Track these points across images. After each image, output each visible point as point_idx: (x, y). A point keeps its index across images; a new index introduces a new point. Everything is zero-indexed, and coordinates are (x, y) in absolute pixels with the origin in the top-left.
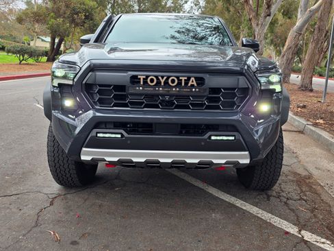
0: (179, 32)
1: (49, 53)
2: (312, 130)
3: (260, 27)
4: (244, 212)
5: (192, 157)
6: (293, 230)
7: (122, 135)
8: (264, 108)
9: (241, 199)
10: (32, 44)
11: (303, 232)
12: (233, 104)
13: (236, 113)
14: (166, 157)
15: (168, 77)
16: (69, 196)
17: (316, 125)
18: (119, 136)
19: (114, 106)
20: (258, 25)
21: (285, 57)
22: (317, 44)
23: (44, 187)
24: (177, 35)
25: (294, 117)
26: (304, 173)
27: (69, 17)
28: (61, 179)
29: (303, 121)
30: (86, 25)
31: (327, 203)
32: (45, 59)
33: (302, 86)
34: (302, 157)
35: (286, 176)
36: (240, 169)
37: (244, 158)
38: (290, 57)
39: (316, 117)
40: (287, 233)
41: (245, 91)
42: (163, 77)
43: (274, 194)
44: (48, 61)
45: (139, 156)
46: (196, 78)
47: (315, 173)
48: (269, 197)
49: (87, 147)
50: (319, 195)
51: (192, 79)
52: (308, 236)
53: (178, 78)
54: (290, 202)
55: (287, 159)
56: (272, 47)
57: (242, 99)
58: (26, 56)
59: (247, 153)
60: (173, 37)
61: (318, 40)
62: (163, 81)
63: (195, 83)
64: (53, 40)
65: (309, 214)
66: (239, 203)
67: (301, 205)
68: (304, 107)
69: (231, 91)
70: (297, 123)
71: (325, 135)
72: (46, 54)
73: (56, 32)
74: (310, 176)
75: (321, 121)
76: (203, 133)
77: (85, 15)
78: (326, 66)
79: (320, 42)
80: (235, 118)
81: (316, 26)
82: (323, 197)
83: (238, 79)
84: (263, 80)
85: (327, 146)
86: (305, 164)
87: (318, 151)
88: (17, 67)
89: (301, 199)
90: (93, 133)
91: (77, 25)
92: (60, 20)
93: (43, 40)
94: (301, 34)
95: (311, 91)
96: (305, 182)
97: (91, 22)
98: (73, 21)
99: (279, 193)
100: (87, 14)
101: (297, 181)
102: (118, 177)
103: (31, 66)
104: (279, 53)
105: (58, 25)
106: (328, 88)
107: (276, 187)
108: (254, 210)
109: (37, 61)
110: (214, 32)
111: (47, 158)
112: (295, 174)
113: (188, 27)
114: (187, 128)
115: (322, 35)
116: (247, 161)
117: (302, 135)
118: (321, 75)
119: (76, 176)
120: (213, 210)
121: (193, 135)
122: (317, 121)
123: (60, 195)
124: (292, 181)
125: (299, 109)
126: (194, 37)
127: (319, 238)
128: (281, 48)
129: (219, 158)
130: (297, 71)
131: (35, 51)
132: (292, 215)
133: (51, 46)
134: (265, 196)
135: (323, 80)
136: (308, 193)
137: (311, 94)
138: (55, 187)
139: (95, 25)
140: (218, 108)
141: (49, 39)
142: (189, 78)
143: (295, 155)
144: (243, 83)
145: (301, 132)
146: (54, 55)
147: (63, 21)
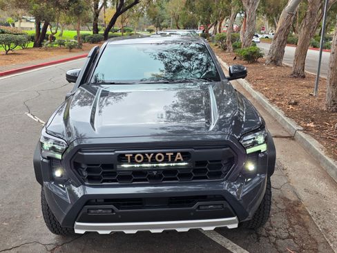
1: (35, 38)
2: (301, 136)
3: (251, 5)
5: (183, 226)
7: (113, 211)
8: (251, 166)
10: (17, 24)
12: (219, 174)
15: (155, 154)
17: (306, 130)
18: (110, 211)
19: (103, 182)
20: (248, 4)
21: (277, 39)
22: (309, 30)
25: (285, 118)
26: (293, 199)
29: (294, 125)
30: (71, 9)
31: (314, 239)
32: (31, 44)
33: (294, 73)
34: (292, 176)
35: (276, 203)
37: (232, 224)
38: (282, 39)
39: (307, 118)
41: (231, 160)
42: (149, 154)
43: (263, 233)
44: (35, 46)
45: (130, 229)
46: (182, 153)
47: (304, 197)
50: (307, 228)
51: (179, 154)
53: (164, 154)
56: (265, 17)
57: (228, 167)
59: (235, 218)
61: (310, 25)
62: (149, 158)
63: (181, 158)
64: (38, 24)
67: (289, 246)
68: (296, 104)
69: (216, 163)
70: (288, 126)
71: (315, 144)
72: (32, 38)
73: (39, 17)
74: (298, 203)
75: (312, 125)
76: (191, 204)
78: (320, 35)
79: (312, 27)
81: (308, 11)
82: (311, 231)
85: (317, 159)
86: (295, 186)
87: (308, 164)
89: (290, 237)
90: (84, 210)
91: (62, 8)
92: (43, 5)
93: (27, 20)
94: (292, 15)
95: (304, 77)
96: (294, 210)
97: (76, 4)
98: (57, 5)
99: (269, 230)
101: (287, 210)
104: (273, 23)
105: (42, 10)
109: (24, 47)
112: (285, 199)
115: (314, 20)
116: (236, 226)
117: (292, 141)
118: (315, 47)
122: (308, 125)
123: (57, 246)
124: (282, 211)
125: (291, 107)
128: (274, 18)
129: (208, 225)
133: (37, 31)
134: (255, 236)
136: (296, 226)
137: (303, 82)
140: (204, 178)
142: (175, 154)
143: (285, 172)
145: (292, 138)
146: (40, 39)
147: (47, 6)
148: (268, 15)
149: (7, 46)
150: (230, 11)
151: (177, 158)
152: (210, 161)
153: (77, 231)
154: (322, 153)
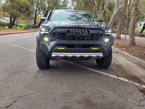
0: (71, 16)
1: (9, 25)
2: (121, 52)
3: (100, 14)
4: (101, 74)
5: (86, 55)
6: (116, 77)
7: (65, 48)
8: (107, 40)
9: (99, 71)
11: (119, 78)
12: (98, 39)
13: (99, 41)
14: (78, 55)
15: (79, 31)
17: (122, 50)
19: (62, 39)
20: (99, 13)
22: (122, 21)
24: (70, 17)
25: (114, 48)
26: (119, 64)
27: (18, 9)
29: (118, 49)
30: (26, 13)
31: (126, 71)
32: (7, 27)
33: (117, 37)
34: (118, 60)
35: (113, 65)
39: (122, 47)
40: (114, 78)
41: (101, 35)
42: (77, 30)
43: (110, 69)
44: (9, 28)
45: (70, 55)
46: (87, 31)
47: (122, 64)
48: (108, 70)
49: (54, 52)
50: (124, 69)
53: (82, 31)
54: (114, 71)
55: (113, 61)
57: (100, 37)
59: (102, 53)
60: (69, 18)
61: (122, 19)
62: (77, 32)
64: (11, 19)
65: (121, 74)
66: (99, 72)
67: (118, 72)
68: (118, 44)
69: (97, 35)
70: (115, 50)
71: (125, 53)
73: (13, 15)
74: (121, 65)
75: (124, 49)
76: (89, 47)
77: (26, 8)
80: (98, 43)
81: (122, 14)
83: (99, 31)
84: (106, 32)
85: (126, 57)
86: (119, 62)
87: (123, 58)
89: (118, 70)
90: (56, 48)
91: (22, 12)
92: (15, 10)
93: (4, 19)
94: (116, 17)
95: (120, 39)
96: (119, 66)
97: (28, 11)
98: (20, 11)
100: (27, 8)
101: (116, 66)
103: (3, 30)
105: (14, 12)
107: (110, 67)
108: (104, 73)
109: (4, 28)
111: (36, 58)
112: (116, 64)
113: (74, 14)
114: (85, 46)
115: (124, 18)
117: (117, 54)
118: (124, 34)
119: (46, 64)
120: (91, 74)
121: (86, 48)
123: (40, 71)
125: (116, 45)
126: (77, 18)
127: (123, 79)
128: (108, 23)
129: (94, 55)
130: (115, 32)
131: (4, 24)
132: (115, 74)
133: (10, 22)
135: (124, 36)
136: (120, 69)
137: (120, 40)
138: (37, 68)
140: (93, 40)
141: (9, 19)
142: (85, 31)
143: (115, 59)
144: (101, 32)
146: (11, 25)
147: (16, 11)
148: (105, 22)
153: (53, 55)
154: (128, 54)
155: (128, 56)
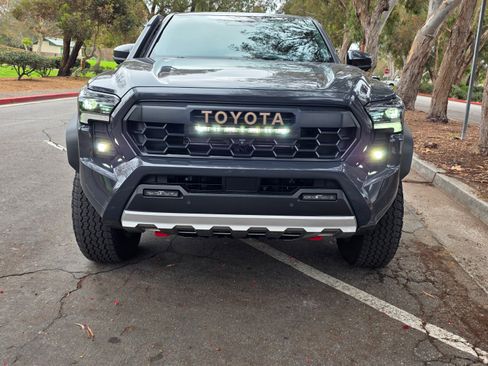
1: (62, 64)
2: (445, 181)
3: (372, 25)
4: (348, 298)
5: (277, 224)
6: (415, 323)
7: (180, 194)
9: (343, 280)
10: (35, 48)
11: (429, 326)
12: (333, 150)
15: (244, 113)
16: (103, 275)
17: (450, 173)
18: (176, 194)
19: (168, 152)
21: (409, 71)
22: (455, 53)
23: (67, 262)
25: (420, 161)
26: (432, 244)
27: (89, 10)
28: (92, 252)
29: (432, 168)
30: (116, 22)
31: (462, 286)
32: (55, 72)
33: (432, 115)
34: (430, 221)
35: (407, 247)
36: (343, 240)
37: (348, 225)
38: (416, 71)
39: (451, 162)
40: (406, 327)
41: (351, 132)
42: (236, 113)
43: (389, 273)
44: (60, 74)
47: (447, 242)
48: (381, 278)
49: (130, 209)
50: (452, 275)
51: (278, 115)
52: (434, 331)
53: (257, 113)
54: (411, 284)
55: (408, 223)
56: (390, 55)
57: (347, 144)
58: (28, 68)
59: (353, 218)
61: (457, 47)
62: (236, 118)
63: (281, 121)
64: (67, 43)
65: (437, 302)
66: (340, 285)
67: (426, 289)
68: (435, 146)
69: (330, 133)
70: (423, 170)
71: (464, 188)
72: (56, 64)
73: (70, 31)
74: (440, 248)
75: (458, 168)
76: (292, 191)
77: (114, 8)
78: (467, 84)
79: (460, 51)
80: (336, 169)
82: (458, 278)
83: (342, 116)
84: (376, 116)
85: (466, 205)
86: (434, 231)
87: (452, 210)
88: (15, 83)
89: (427, 280)
91: (102, 21)
92: (77, 15)
93: (51, 43)
94: (432, 38)
95: (446, 122)
96: (433, 255)
97: (123, 17)
98: (96, 16)
99: (397, 272)
100: (118, 5)
101: (422, 255)
102: (170, 248)
103: (35, 84)
104: (400, 64)
105: (74, 22)
106: (470, 117)
107: (392, 264)
108: (361, 295)
109: (44, 75)
110: (305, 40)
112: (420, 244)
114: (269, 184)
115: (462, 41)
116: (352, 229)
117: (430, 188)
118: (460, 98)
120: (305, 295)
122: (453, 168)
123: (90, 274)
124: (415, 254)
125: (428, 150)
127: (450, 334)
129: (314, 225)
130: (427, 91)
131: (41, 60)
132: (414, 304)
133: (64, 53)
134: (377, 276)
135: (462, 105)
136: (436, 272)
137: (445, 127)
138: (82, 263)
139: (129, 22)
140: (313, 155)
141: (60, 42)
142: (273, 114)
143: (420, 217)
145: (429, 184)
146: (68, 65)
147: (82, 16)
149: (21, 69)
150: (342, 39)
151: (275, 121)
152: (322, 129)
154: (474, 197)
155: (472, 201)
